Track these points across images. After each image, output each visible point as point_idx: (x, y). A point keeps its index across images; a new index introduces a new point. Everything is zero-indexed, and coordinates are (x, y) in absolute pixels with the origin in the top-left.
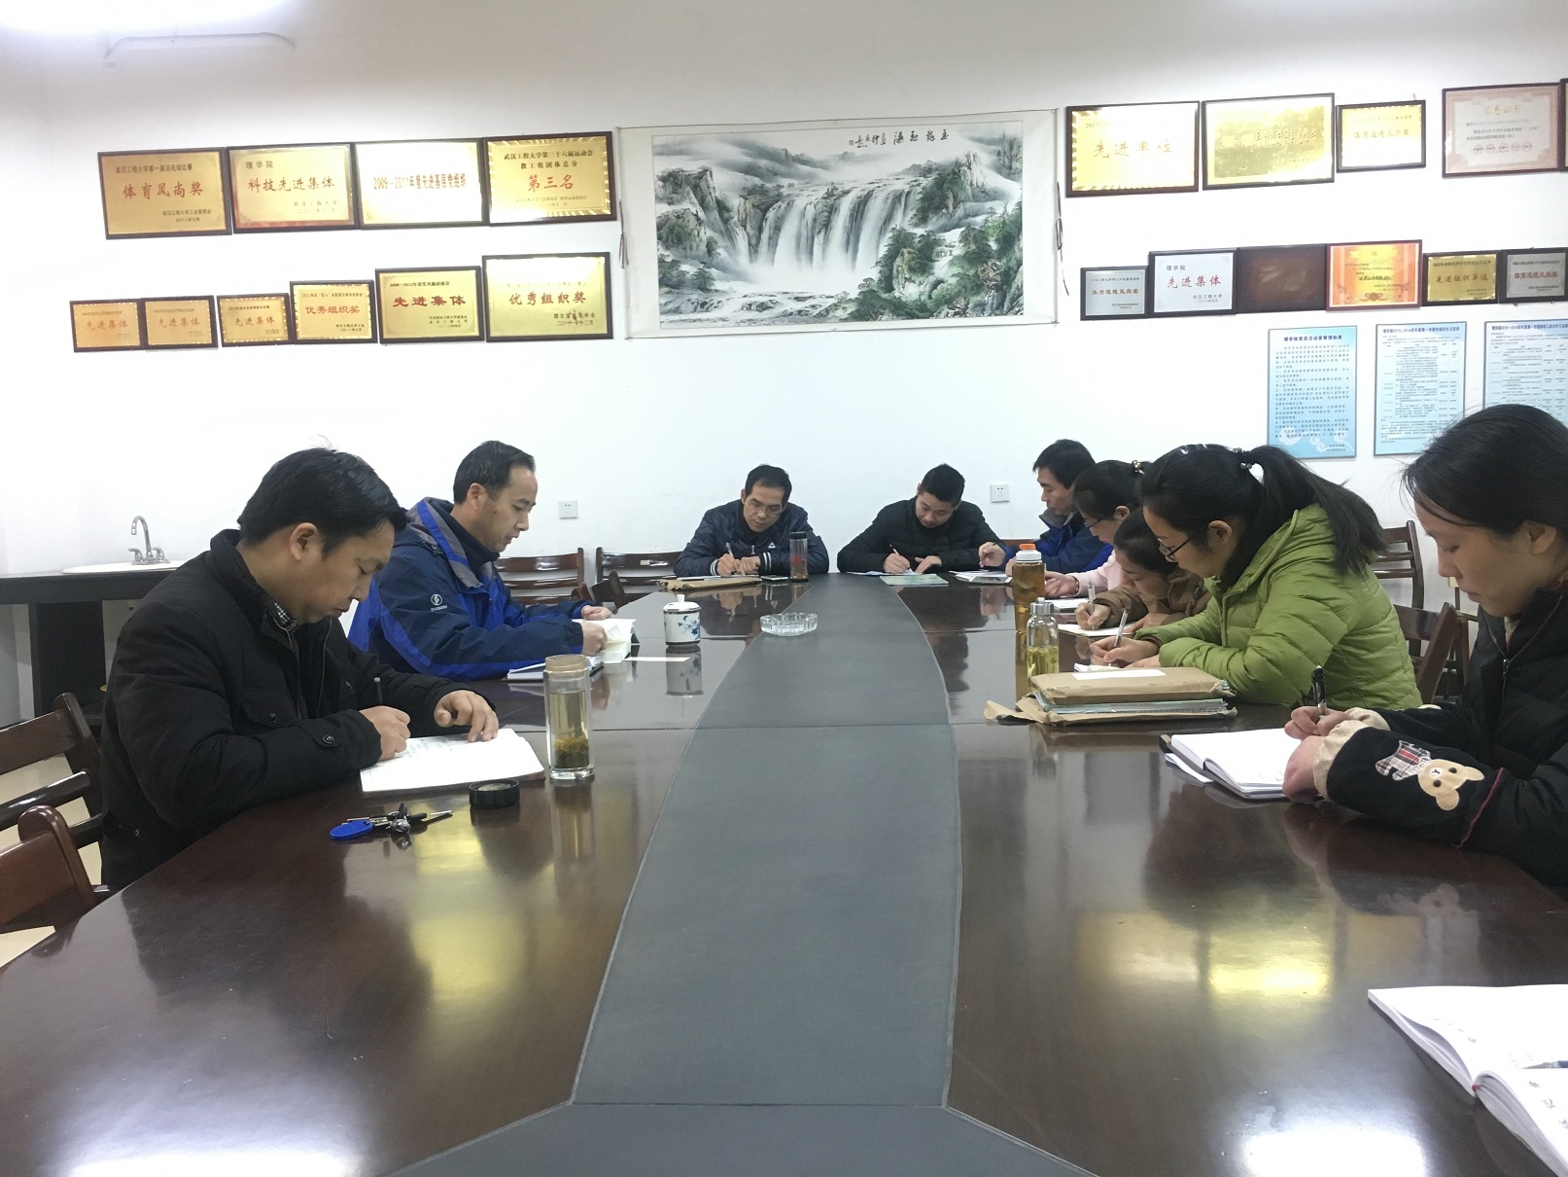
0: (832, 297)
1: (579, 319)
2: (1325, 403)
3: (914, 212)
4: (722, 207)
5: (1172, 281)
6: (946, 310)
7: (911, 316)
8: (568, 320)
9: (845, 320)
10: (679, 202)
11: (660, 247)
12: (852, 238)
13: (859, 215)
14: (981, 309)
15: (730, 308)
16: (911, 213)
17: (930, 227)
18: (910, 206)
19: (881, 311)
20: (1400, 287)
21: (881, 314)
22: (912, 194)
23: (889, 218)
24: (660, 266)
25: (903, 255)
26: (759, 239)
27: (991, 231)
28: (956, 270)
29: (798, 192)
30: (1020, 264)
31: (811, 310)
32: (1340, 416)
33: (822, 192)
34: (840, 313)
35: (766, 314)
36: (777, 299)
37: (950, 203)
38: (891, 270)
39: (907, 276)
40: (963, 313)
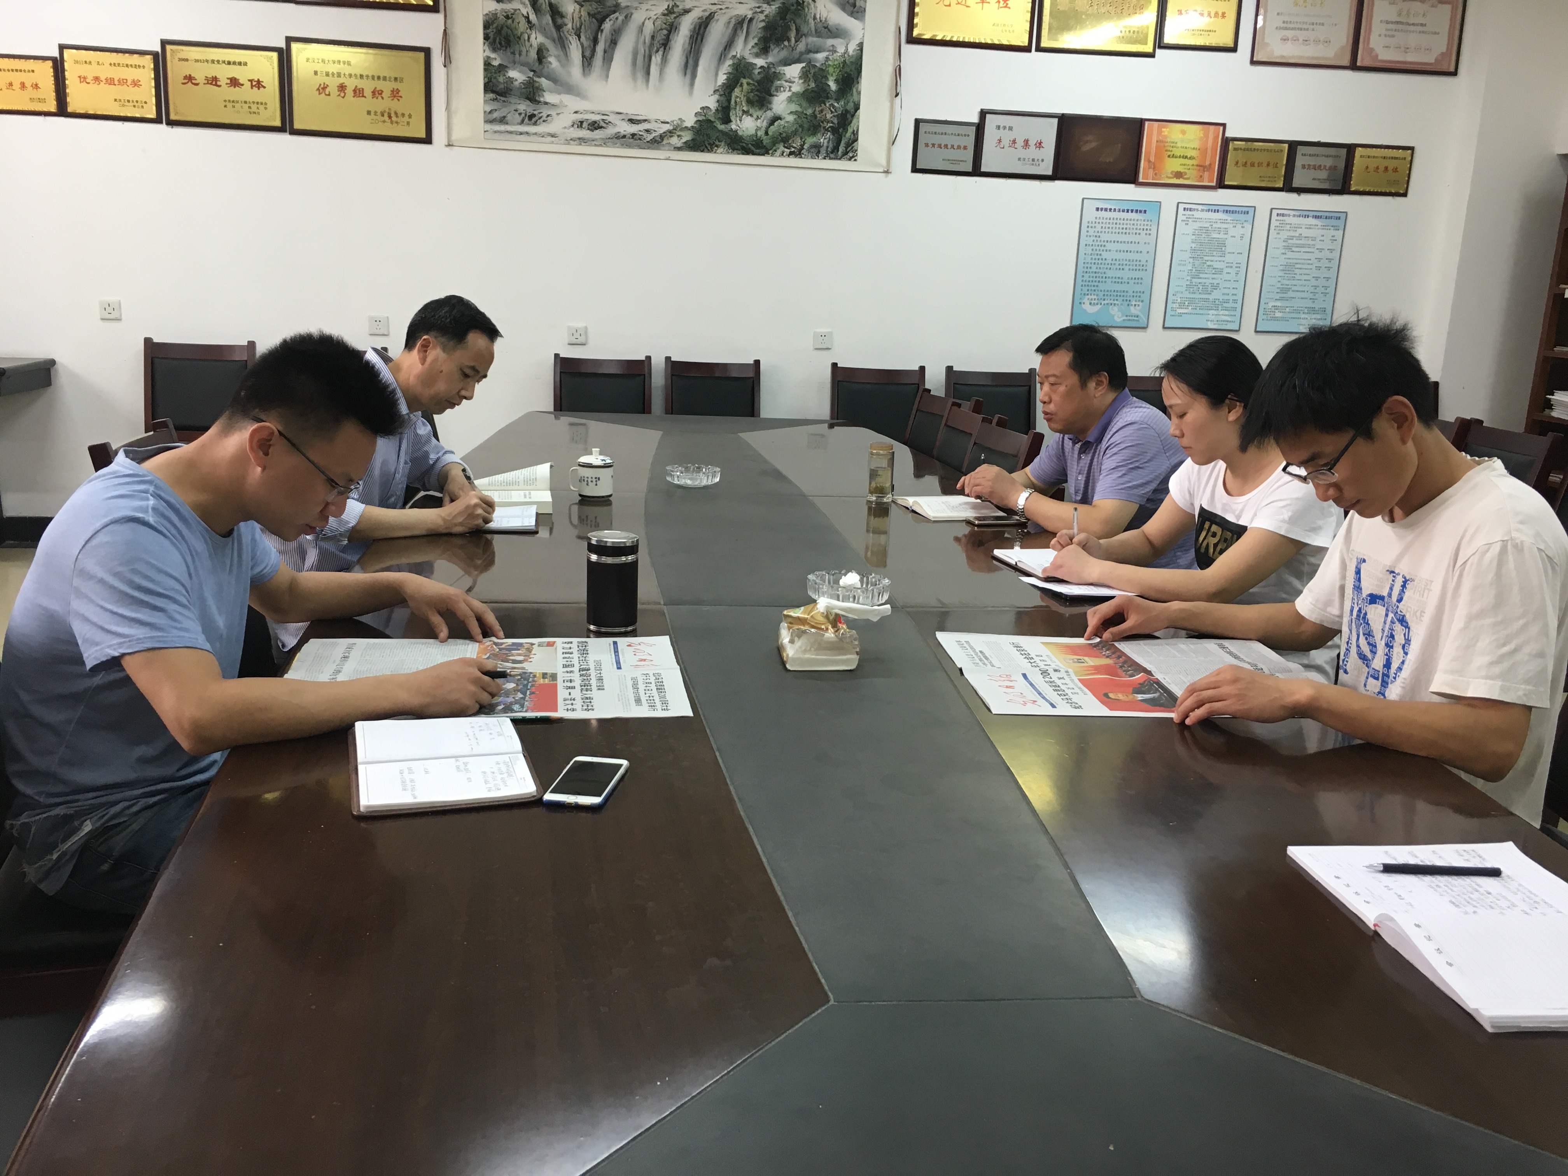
0: (668, 123)
1: (394, 118)
2: (1126, 274)
3: (756, 40)
4: (555, 11)
5: (1000, 141)
6: (781, 148)
7: (747, 151)
8: (383, 119)
9: (679, 149)
10: (509, 1)
11: (487, 48)
12: (691, 62)
13: (699, 38)
14: (816, 151)
15: (560, 123)
16: (752, 42)
17: (770, 59)
18: (751, 36)
19: (717, 143)
20: (1202, 167)
21: (717, 146)
22: (754, 22)
23: (729, 45)
24: (485, 70)
25: (741, 85)
26: (593, 51)
27: (831, 70)
28: (794, 107)
29: (636, 4)
30: (857, 107)
31: (645, 134)
32: (1138, 288)
33: (662, 7)
34: (675, 141)
35: (598, 134)
36: (611, 118)
37: (793, 35)
38: (729, 101)
39: (745, 109)
40: (797, 154)
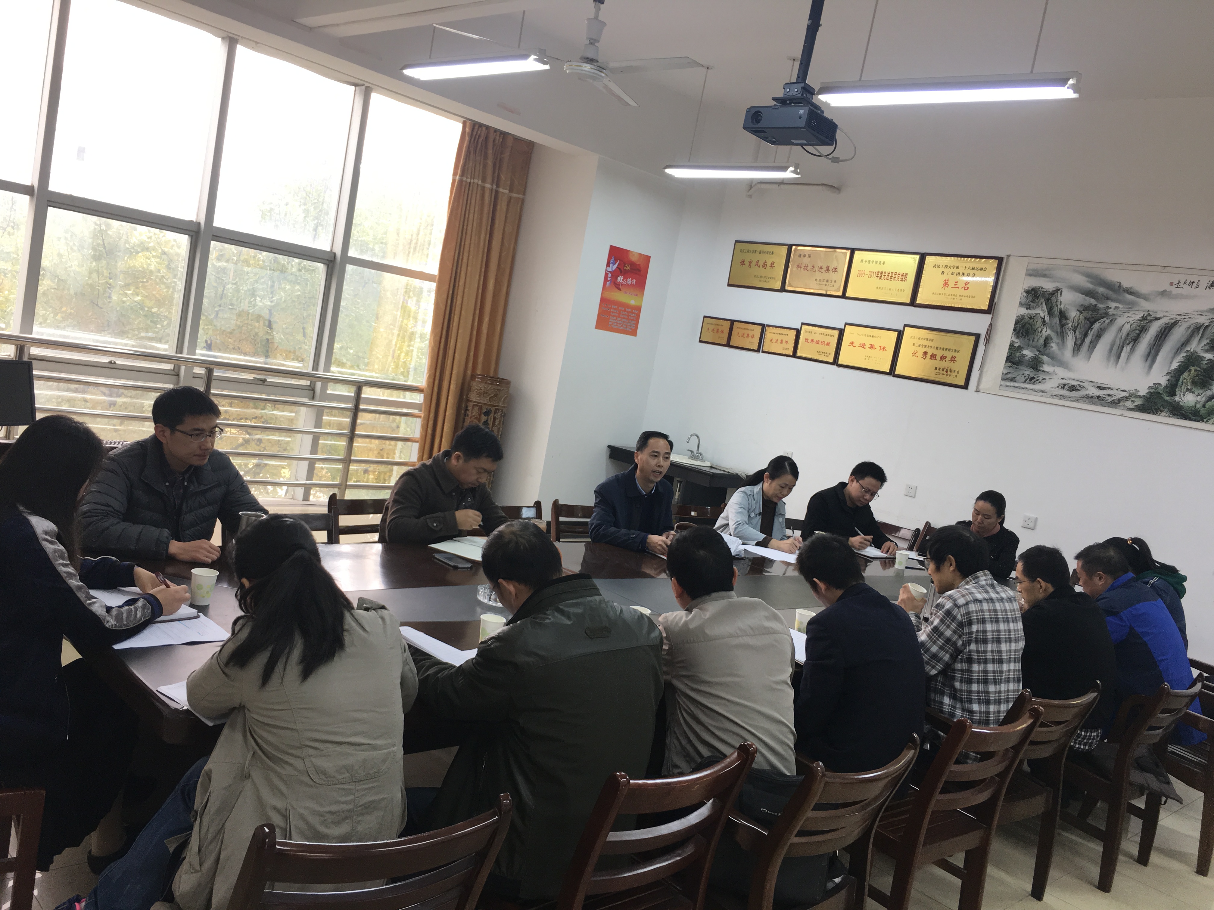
0: (1126, 391)
3: (1208, 341)
4: (1063, 316)
6: (1213, 418)
7: (1185, 417)
9: (1132, 410)
10: (1034, 308)
11: (1013, 336)
12: (1153, 351)
13: (1163, 336)
15: (1050, 385)
16: (1205, 342)
18: (1206, 336)
19: (1162, 408)
21: (1161, 411)
22: (1210, 328)
23: (1187, 342)
24: (1009, 349)
25: (1190, 371)
26: (1083, 342)
29: (1120, 313)
31: (1107, 397)
33: (1139, 315)
34: (1129, 404)
35: (1074, 394)
36: (1085, 385)
38: (1178, 381)
39: (1189, 387)
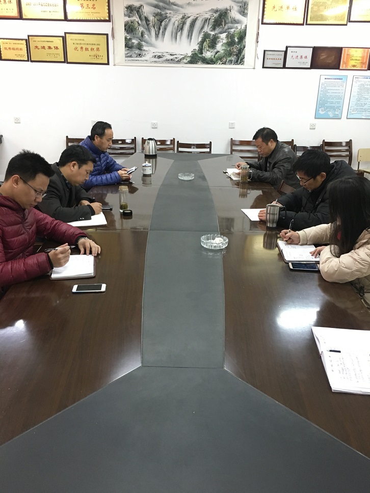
0: (183, 55)
1: (98, 57)
2: (334, 101)
4: (147, 19)
5: (292, 56)
6: (219, 62)
7: (208, 63)
8: (94, 57)
9: (186, 63)
10: (132, 17)
11: (125, 33)
12: (190, 34)
13: (193, 26)
14: (231, 62)
15: (148, 57)
16: (210, 26)
17: (216, 32)
18: (210, 24)
20: (362, 63)
21: (198, 62)
22: (211, 19)
23: (202, 28)
24: (125, 40)
25: (206, 41)
26: (159, 32)
27: (236, 35)
28: (224, 48)
29: (172, 16)
30: (244, 47)
31: (175, 59)
33: (181, 16)
34: (185, 61)
35: (160, 59)
36: (165, 54)
37: (223, 23)
38: (202, 47)
39: (208, 49)
40: (225, 63)
